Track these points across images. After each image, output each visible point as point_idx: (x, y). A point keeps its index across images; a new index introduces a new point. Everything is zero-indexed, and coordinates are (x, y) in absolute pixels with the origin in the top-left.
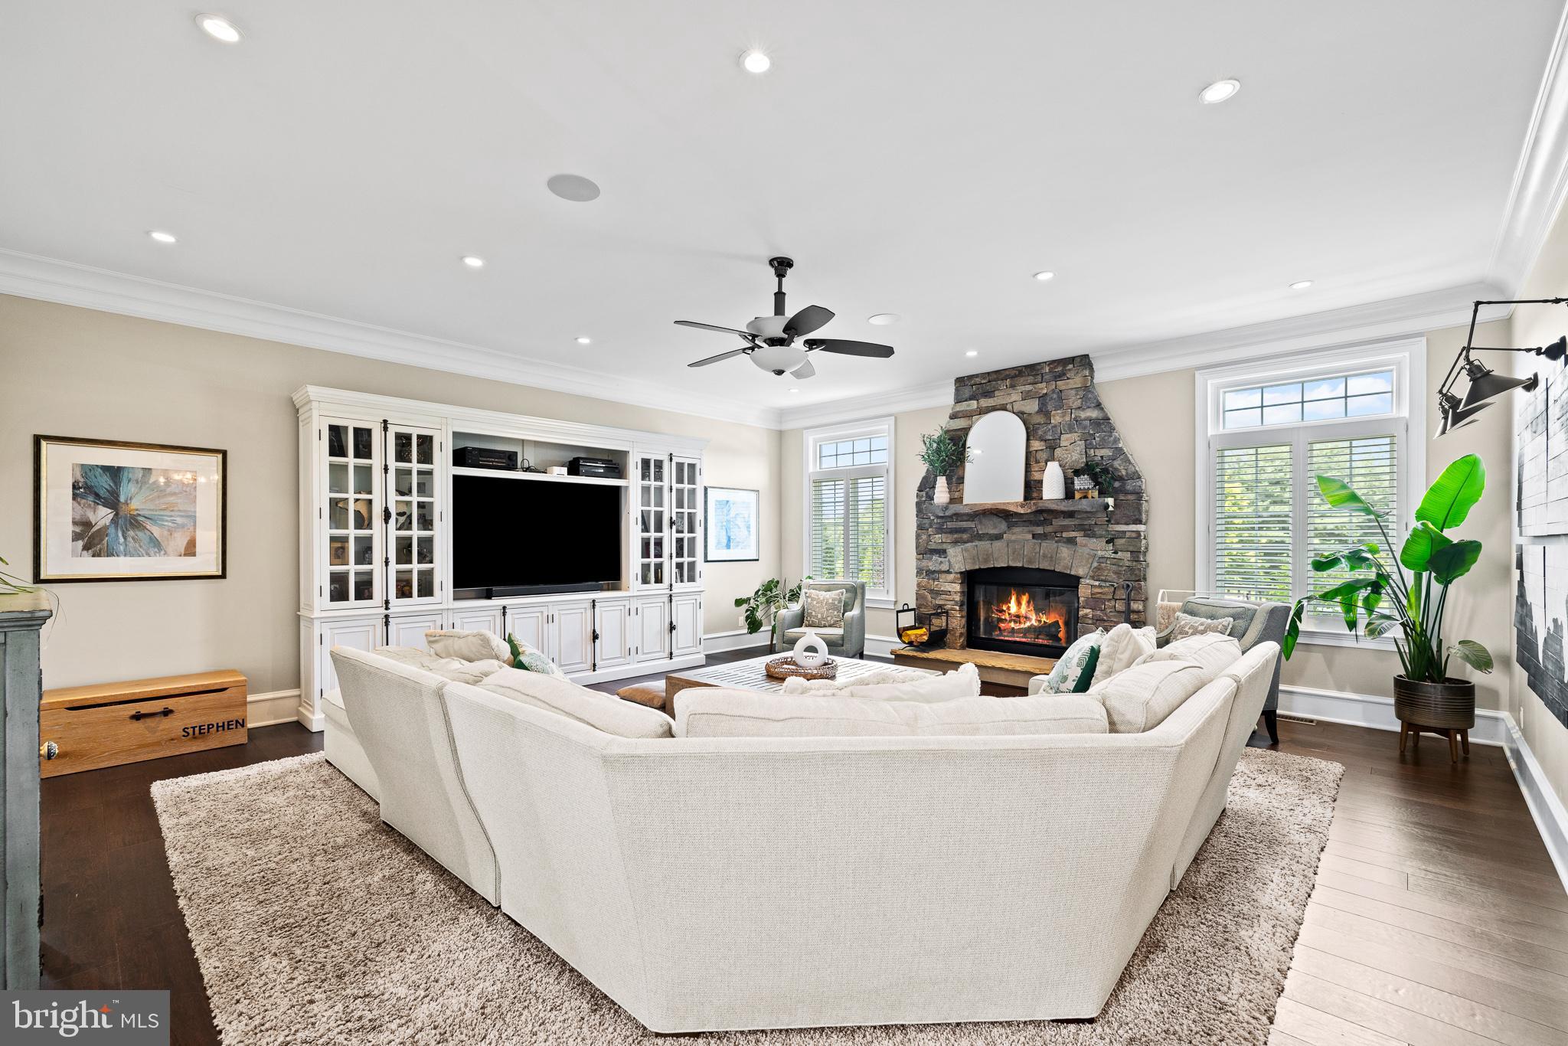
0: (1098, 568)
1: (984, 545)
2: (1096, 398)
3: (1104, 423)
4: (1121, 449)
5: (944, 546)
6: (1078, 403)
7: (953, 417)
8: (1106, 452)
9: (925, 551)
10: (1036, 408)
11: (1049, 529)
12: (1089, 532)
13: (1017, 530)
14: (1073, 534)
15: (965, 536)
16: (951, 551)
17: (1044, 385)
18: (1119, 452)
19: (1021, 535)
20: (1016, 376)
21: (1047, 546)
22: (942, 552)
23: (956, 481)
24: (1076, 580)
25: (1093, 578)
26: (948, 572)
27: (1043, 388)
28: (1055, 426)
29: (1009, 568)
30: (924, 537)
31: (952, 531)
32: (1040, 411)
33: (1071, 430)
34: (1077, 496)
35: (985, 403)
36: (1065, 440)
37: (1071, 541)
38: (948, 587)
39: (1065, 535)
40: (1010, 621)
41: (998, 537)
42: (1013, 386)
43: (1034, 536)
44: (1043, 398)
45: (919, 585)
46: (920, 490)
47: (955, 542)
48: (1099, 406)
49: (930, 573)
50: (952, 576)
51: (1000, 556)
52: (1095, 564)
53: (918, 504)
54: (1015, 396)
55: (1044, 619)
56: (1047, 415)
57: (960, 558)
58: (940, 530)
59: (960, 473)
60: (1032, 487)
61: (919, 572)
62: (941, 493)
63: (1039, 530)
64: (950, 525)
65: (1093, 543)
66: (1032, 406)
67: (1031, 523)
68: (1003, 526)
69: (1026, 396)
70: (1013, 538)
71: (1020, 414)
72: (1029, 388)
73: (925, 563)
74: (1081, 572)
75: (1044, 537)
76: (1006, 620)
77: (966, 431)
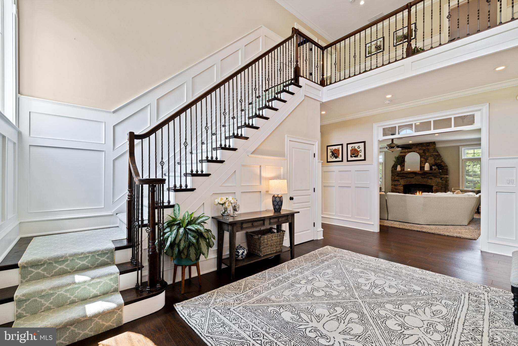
0: (438, 184)
1: (409, 179)
2: (437, 150)
3: (439, 156)
4: (443, 161)
5: (399, 179)
6: (433, 151)
7: (401, 153)
8: (439, 161)
9: (393, 180)
10: (422, 152)
11: (426, 176)
12: (435, 177)
13: (417, 176)
14: (431, 177)
15: (404, 177)
16: (401, 180)
17: (424, 147)
18: (442, 161)
19: (419, 177)
20: (417, 145)
21: (425, 180)
22: (398, 181)
23: (403, 166)
24: (432, 186)
25: (436, 186)
26: (400, 185)
27: (424, 148)
28: (427, 156)
29: (416, 184)
30: (393, 177)
31: (401, 176)
32: (423, 152)
33: (431, 156)
34: (433, 170)
35: (409, 150)
36: (429, 158)
37: (431, 179)
38: (400, 188)
39: (429, 177)
41: (413, 178)
42: (416, 147)
43: (422, 178)
44: (424, 150)
45: (392, 188)
46: (392, 168)
47: (402, 179)
48: (437, 152)
49: (395, 185)
50: (401, 186)
51: (413, 181)
52: (437, 183)
53: (392, 171)
54: (417, 149)
56: (425, 153)
57: (403, 182)
58: (397, 176)
59: (403, 164)
60: (422, 168)
61: (392, 185)
62: (399, 168)
63: (423, 176)
64: (400, 175)
65: (436, 179)
66: (421, 151)
67: (422, 175)
68: (414, 175)
69: (420, 149)
70: (417, 178)
71: (418, 153)
72: (420, 148)
73: (393, 183)
74: (433, 185)
75: (424, 178)
77: (405, 156)
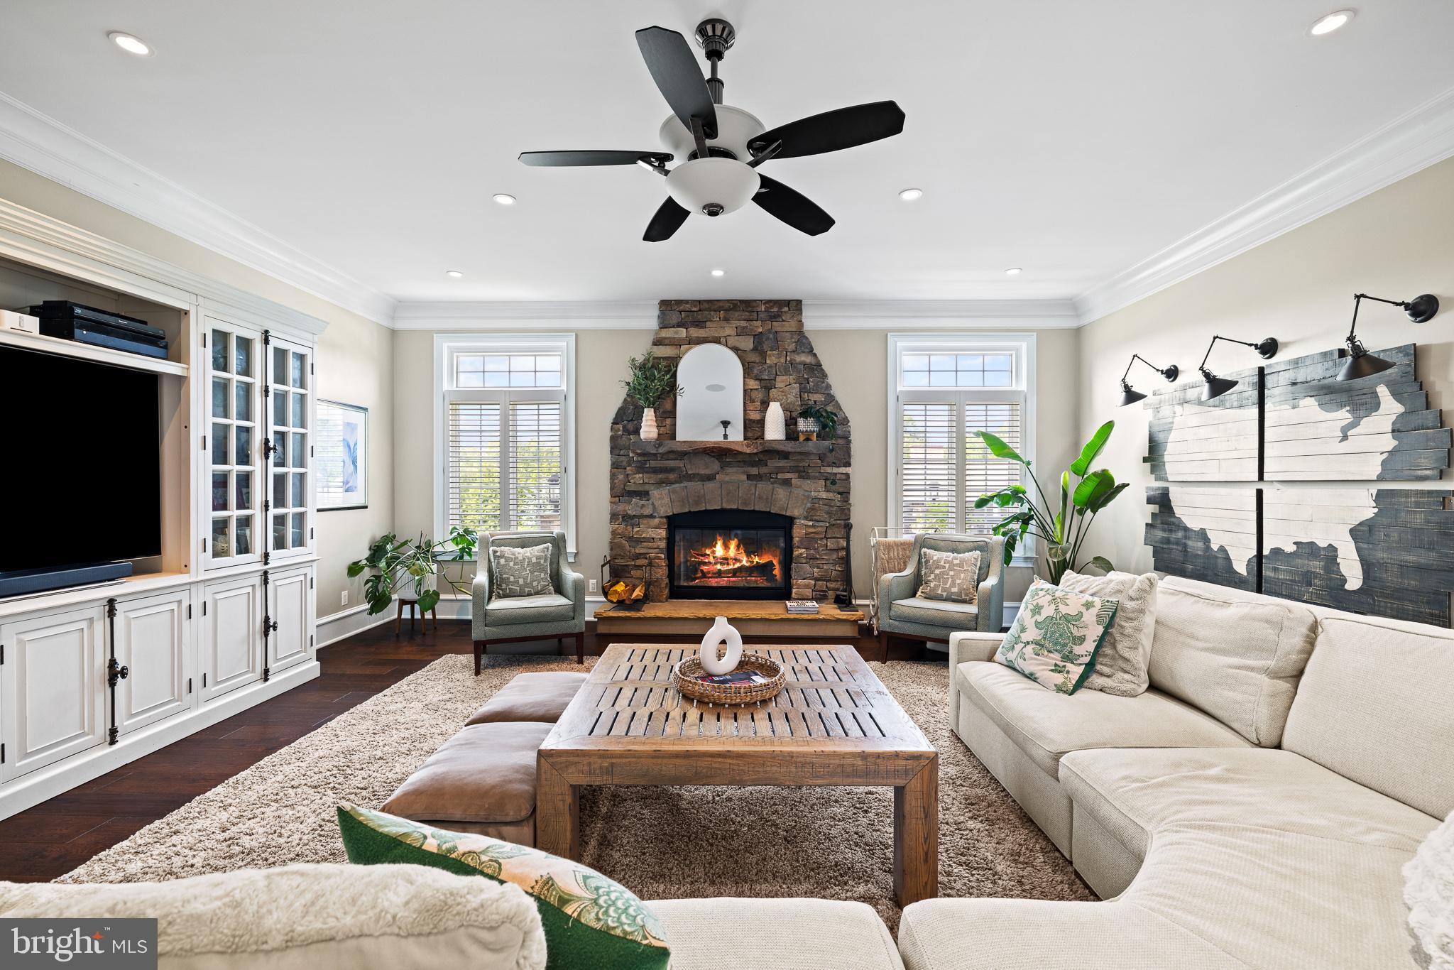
0: (812, 509)
1: (695, 486)
2: (810, 344)
3: (816, 369)
4: (833, 396)
5: (646, 488)
6: (792, 347)
7: (658, 342)
8: (819, 397)
9: (620, 493)
10: (751, 346)
11: (764, 470)
12: (803, 474)
13: (730, 470)
14: (788, 475)
15: (672, 476)
16: (655, 493)
17: (759, 323)
18: (831, 398)
19: (735, 476)
20: (729, 309)
21: (763, 487)
22: (644, 494)
23: (667, 416)
24: (790, 521)
25: (806, 518)
26: (651, 516)
27: (759, 327)
28: (770, 367)
29: (723, 511)
30: (621, 477)
31: (655, 471)
32: (755, 349)
33: (787, 373)
34: (802, 438)
35: (695, 332)
36: (781, 381)
37: (787, 483)
38: (651, 533)
39: (780, 476)
40: (716, 564)
41: (711, 478)
42: (726, 319)
43: (749, 477)
44: (758, 337)
45: (614, 533)
46: (615, 422)
47: (660, 483)
48: (811, 351)
49: (628, 519)
50: (656, 521)
51: (714, 497)
52: (809, 505)
53: (613, 439)
54: (729, 330)
55: (756, 559)
56: (763, 354)
57: (666, 500)
58: (641, 469)
59: (668, 406)
60: (754, 427)
61: (614, 517)
62: (649, 428)
63: (754, 471)
64: (653, 463)
65: (807, 484)
66: (747, 343)
67: (753, 464)
68: (716, 466)
69: (741, 332)
70: (727, 478)
71: (735, 349)
72: (743, 324)
73: (621, 507)
74: (796, 513)
75: (759, 478)
76: (710, 563)
77: (674, 361)
